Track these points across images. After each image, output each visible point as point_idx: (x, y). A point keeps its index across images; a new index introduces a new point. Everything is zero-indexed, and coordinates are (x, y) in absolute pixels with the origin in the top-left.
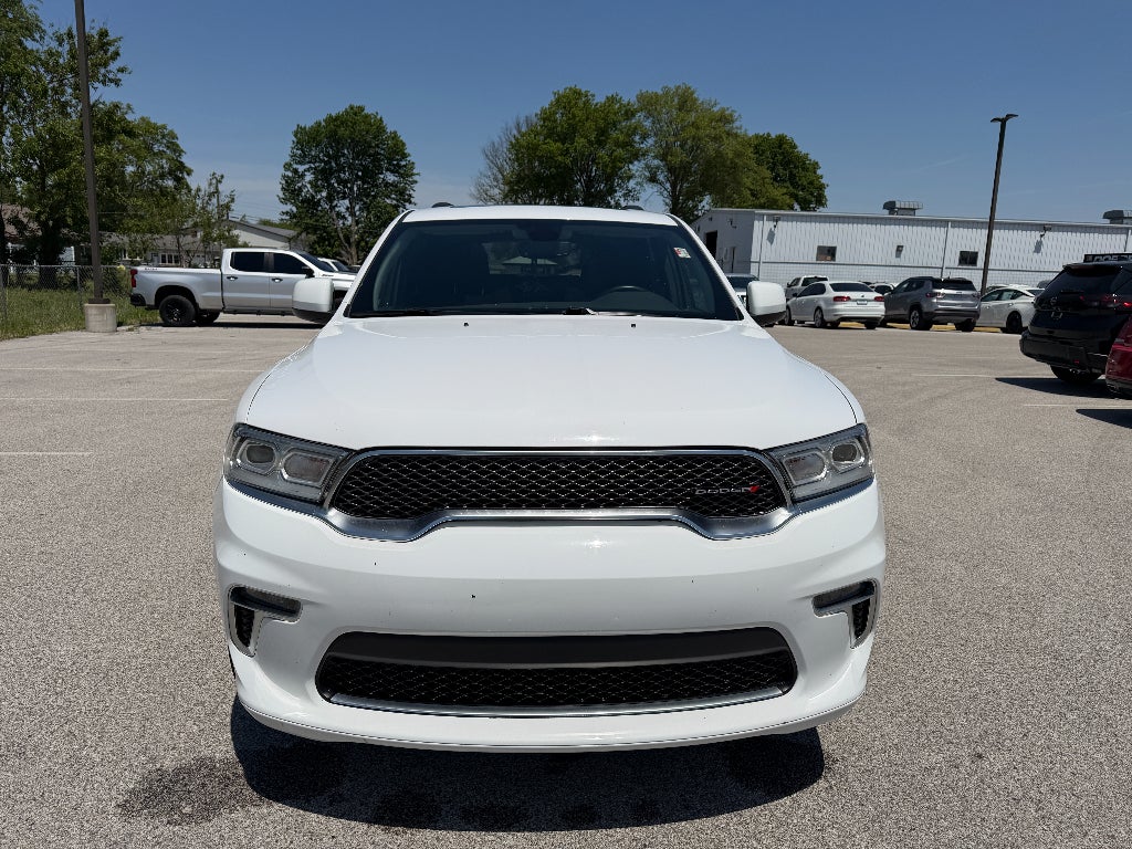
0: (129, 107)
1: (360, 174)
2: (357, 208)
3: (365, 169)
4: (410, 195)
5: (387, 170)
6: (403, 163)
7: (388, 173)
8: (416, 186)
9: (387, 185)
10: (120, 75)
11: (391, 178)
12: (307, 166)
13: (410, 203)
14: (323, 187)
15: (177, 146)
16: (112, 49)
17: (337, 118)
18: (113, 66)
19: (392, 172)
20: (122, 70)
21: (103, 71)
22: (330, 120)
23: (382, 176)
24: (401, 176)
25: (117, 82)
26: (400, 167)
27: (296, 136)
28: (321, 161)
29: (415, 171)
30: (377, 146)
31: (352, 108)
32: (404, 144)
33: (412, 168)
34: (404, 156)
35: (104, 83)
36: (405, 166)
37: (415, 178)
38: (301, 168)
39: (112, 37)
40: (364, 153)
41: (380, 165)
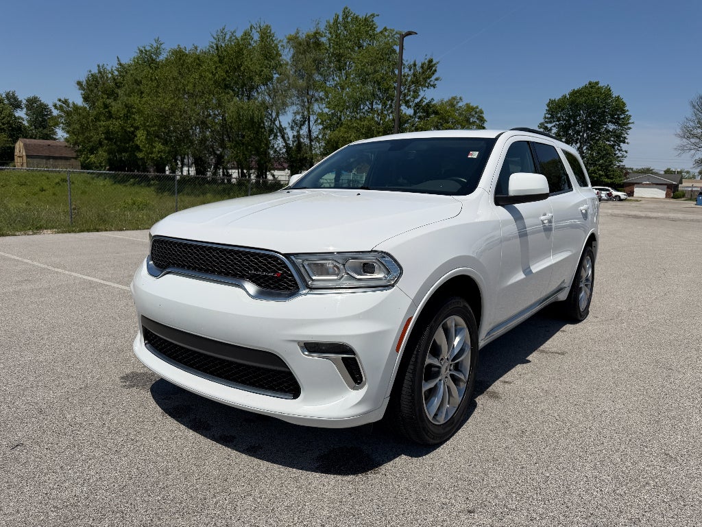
0: (461, 99)
1: (590, 126)
2: (585, 148)
3: (594, 123)
4: (625, 138)
5: (609, 122)
6: (622, 117)
7: (610, 124)
8: (629, 132)
9: (608, 131)
10: (436, 82)
11: (611, 127)
12: (554, 124)
13: (624, 143)
14: (563, 136)
15: (483, 118)
16: (434, 68)
17: (578, 91)
18: (434, 78)
19: (614, 123)
20: (437, 79)
21: (428, 81)
22: (574, 93)
23: (605, 126)
24: (619, 124)
25: (434, 86)
26: (619, 118)
27: (548, 106)
28: (564, 120)
29: (630, 121)
30: (604, 107)
31: (590, 84)
32: (624, 104)
33: (628, 119)
34: (623, 112)
35: (428, 87)
36: (623, 118)
37: (629, 126)
38: (549, 126)
39: (434, 62)
40: (594, 112)
41: (604, 119)
